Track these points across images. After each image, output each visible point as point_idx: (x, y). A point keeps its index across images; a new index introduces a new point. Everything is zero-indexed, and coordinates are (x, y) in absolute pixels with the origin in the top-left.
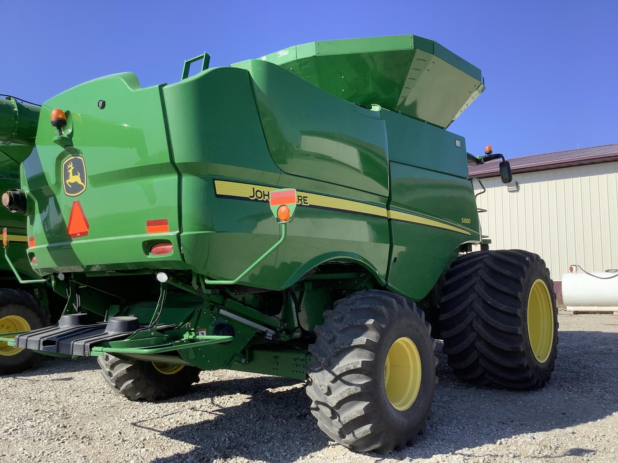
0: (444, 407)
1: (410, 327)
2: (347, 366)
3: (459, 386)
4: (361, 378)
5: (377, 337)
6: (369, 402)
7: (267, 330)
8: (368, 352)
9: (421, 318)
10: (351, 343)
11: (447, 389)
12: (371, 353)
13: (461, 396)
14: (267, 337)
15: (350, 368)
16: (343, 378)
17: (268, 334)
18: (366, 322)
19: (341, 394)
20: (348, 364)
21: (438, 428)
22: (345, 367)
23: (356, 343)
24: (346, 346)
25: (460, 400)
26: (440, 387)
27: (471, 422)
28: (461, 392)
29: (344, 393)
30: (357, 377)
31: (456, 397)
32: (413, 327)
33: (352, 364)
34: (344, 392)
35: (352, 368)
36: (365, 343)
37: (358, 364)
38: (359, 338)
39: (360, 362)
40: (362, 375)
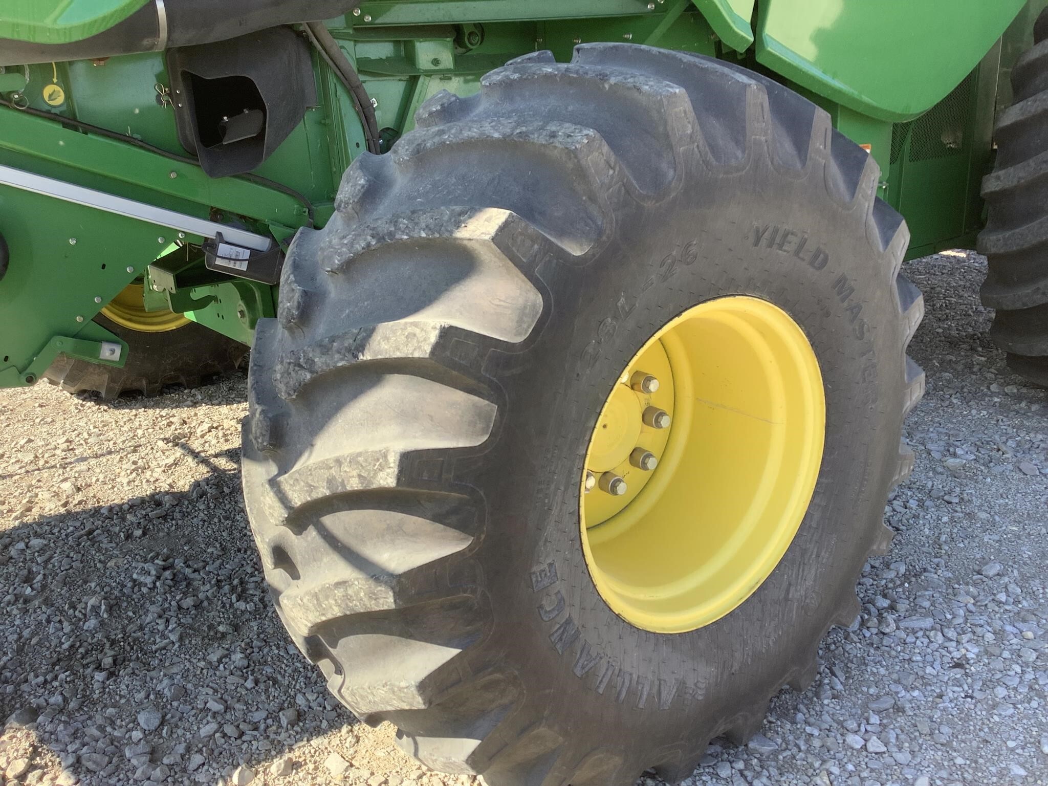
0: (946, 498)
1: (770, 245)
2: (333, 471)
3: (1019, 398)
4: (414, 535)
5: (522, 313)
6: (455, 652)
7: (219, 234)
8: (459, 396)
9: (853, 194)
10: (361, 348)
11: (974, 412)
12: (475, 405)
13: (1019, 444)
14: (219, 262)
15: (343, 484)
16: (328, 520)
17: (223, 249)
18: (458, 225)
19: (316, 596)
20: (338, 462)
21: (887, 630)
22: (326, 474)
23: (384, 346)
24: (337, 356)
25: (1010, 467)
26: (955, 401)
27: (1036, 599)
28: (1022, 425)
29: (327, 597)
30: (389, 528)
31: (999, 450)
32: (790, 247)
33: (353, 460)
34: (327, 591)
35: (354, 485)
36: (428, 349)
37: (381, 469)
38: (403, 321)
39: (393, 460)
40: (413, 521)
